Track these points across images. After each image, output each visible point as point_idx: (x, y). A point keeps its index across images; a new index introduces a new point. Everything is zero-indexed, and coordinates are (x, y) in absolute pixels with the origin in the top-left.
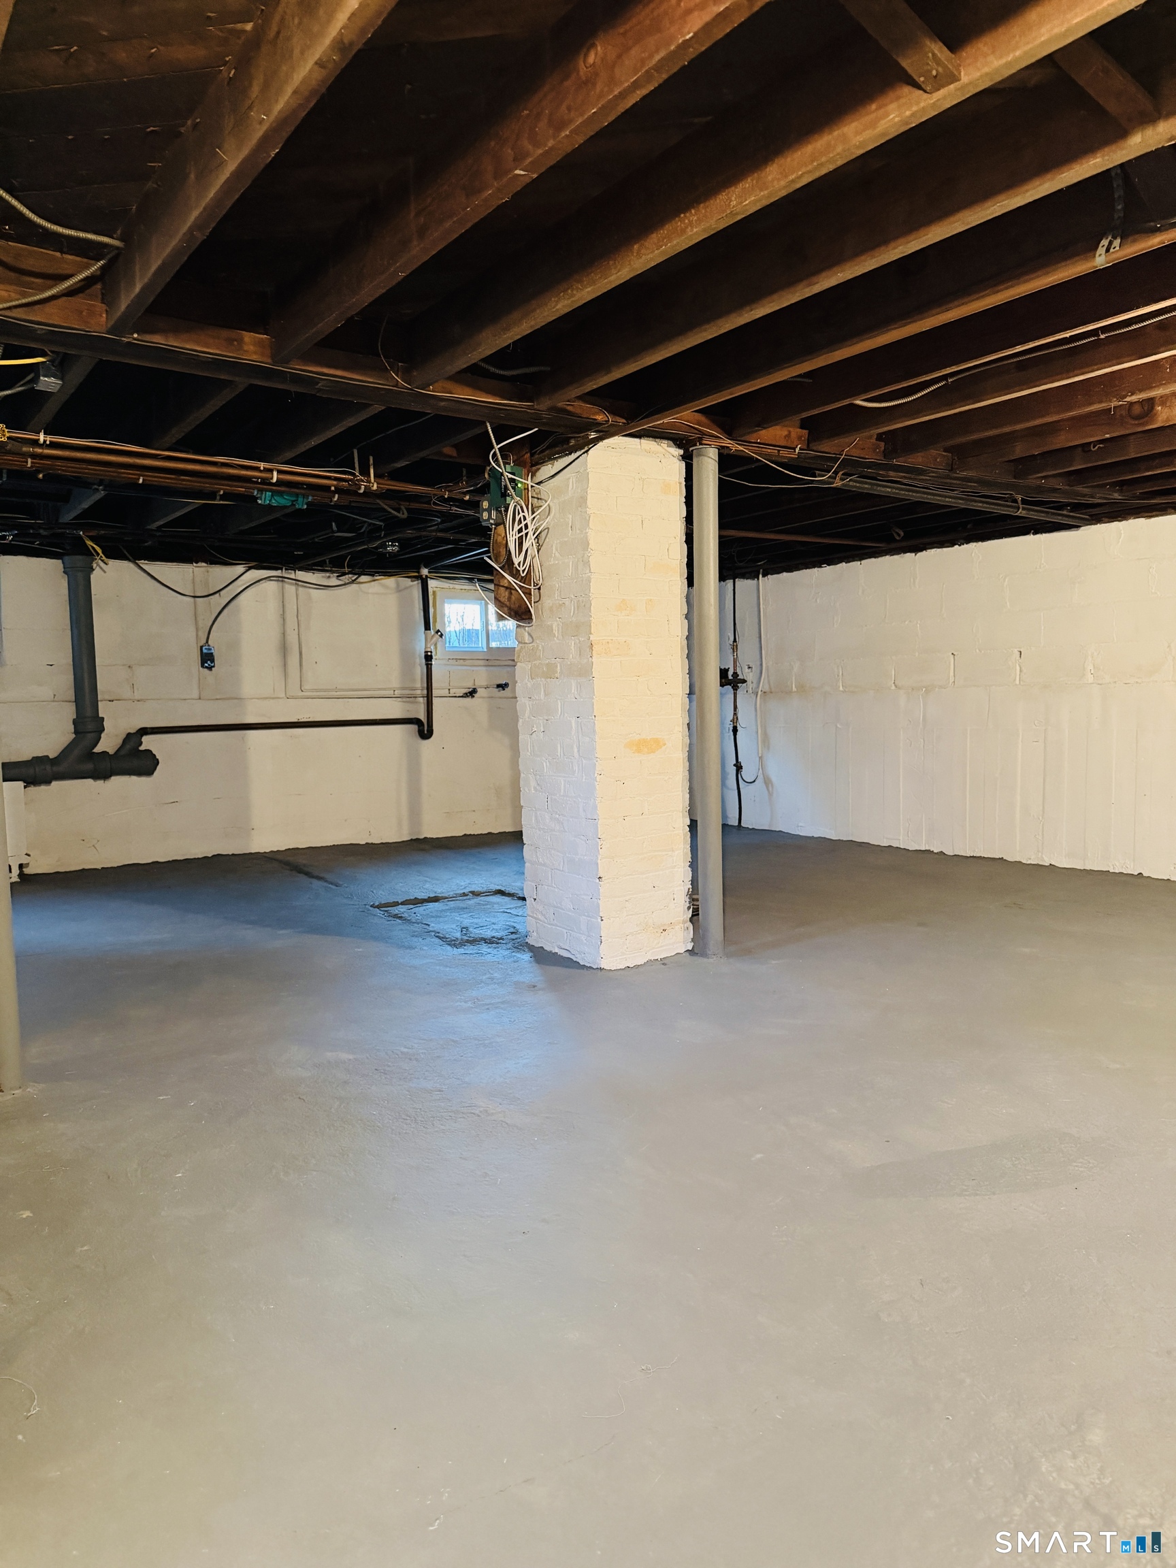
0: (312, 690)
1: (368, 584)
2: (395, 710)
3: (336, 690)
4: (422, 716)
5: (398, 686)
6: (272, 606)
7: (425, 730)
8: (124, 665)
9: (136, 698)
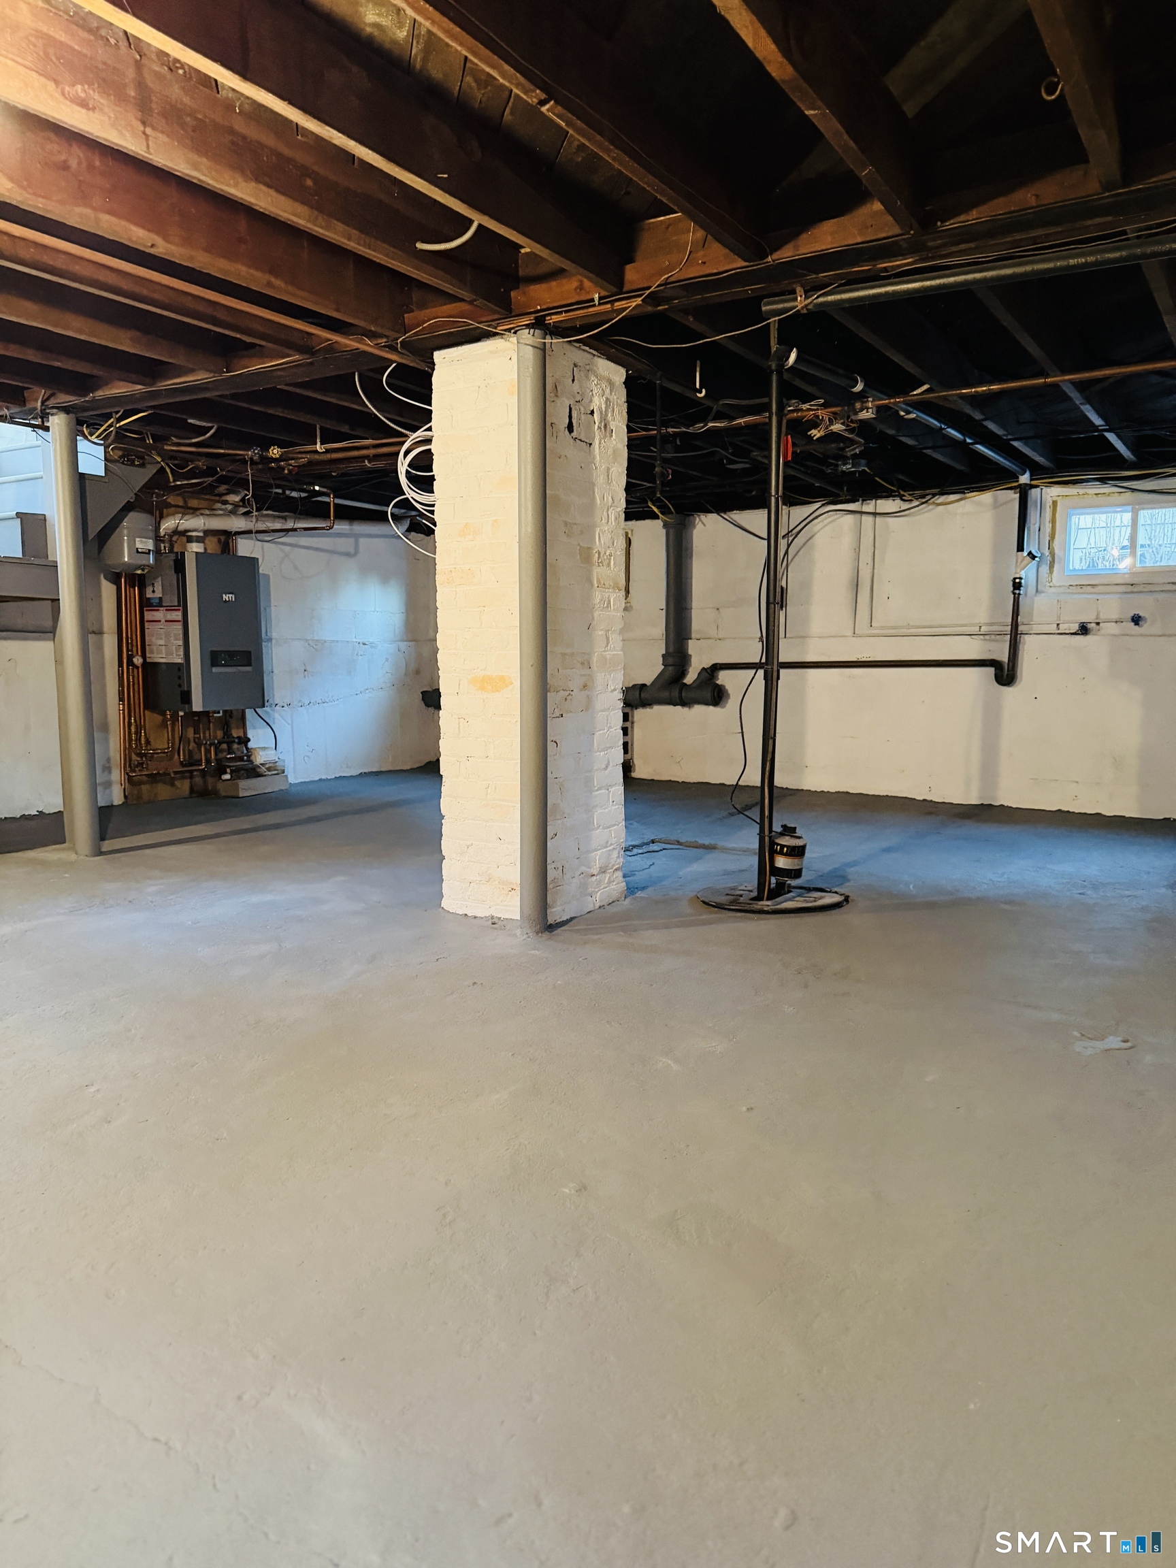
0: (882, 628)
1: (956, 504)
2: (972, 649)
3: (909, 627)
4: (1004, 658)
5: (986, 621)
6: (847, 541)
7: (1005, 674)
8: (713, 608)
9: (720, 637)
